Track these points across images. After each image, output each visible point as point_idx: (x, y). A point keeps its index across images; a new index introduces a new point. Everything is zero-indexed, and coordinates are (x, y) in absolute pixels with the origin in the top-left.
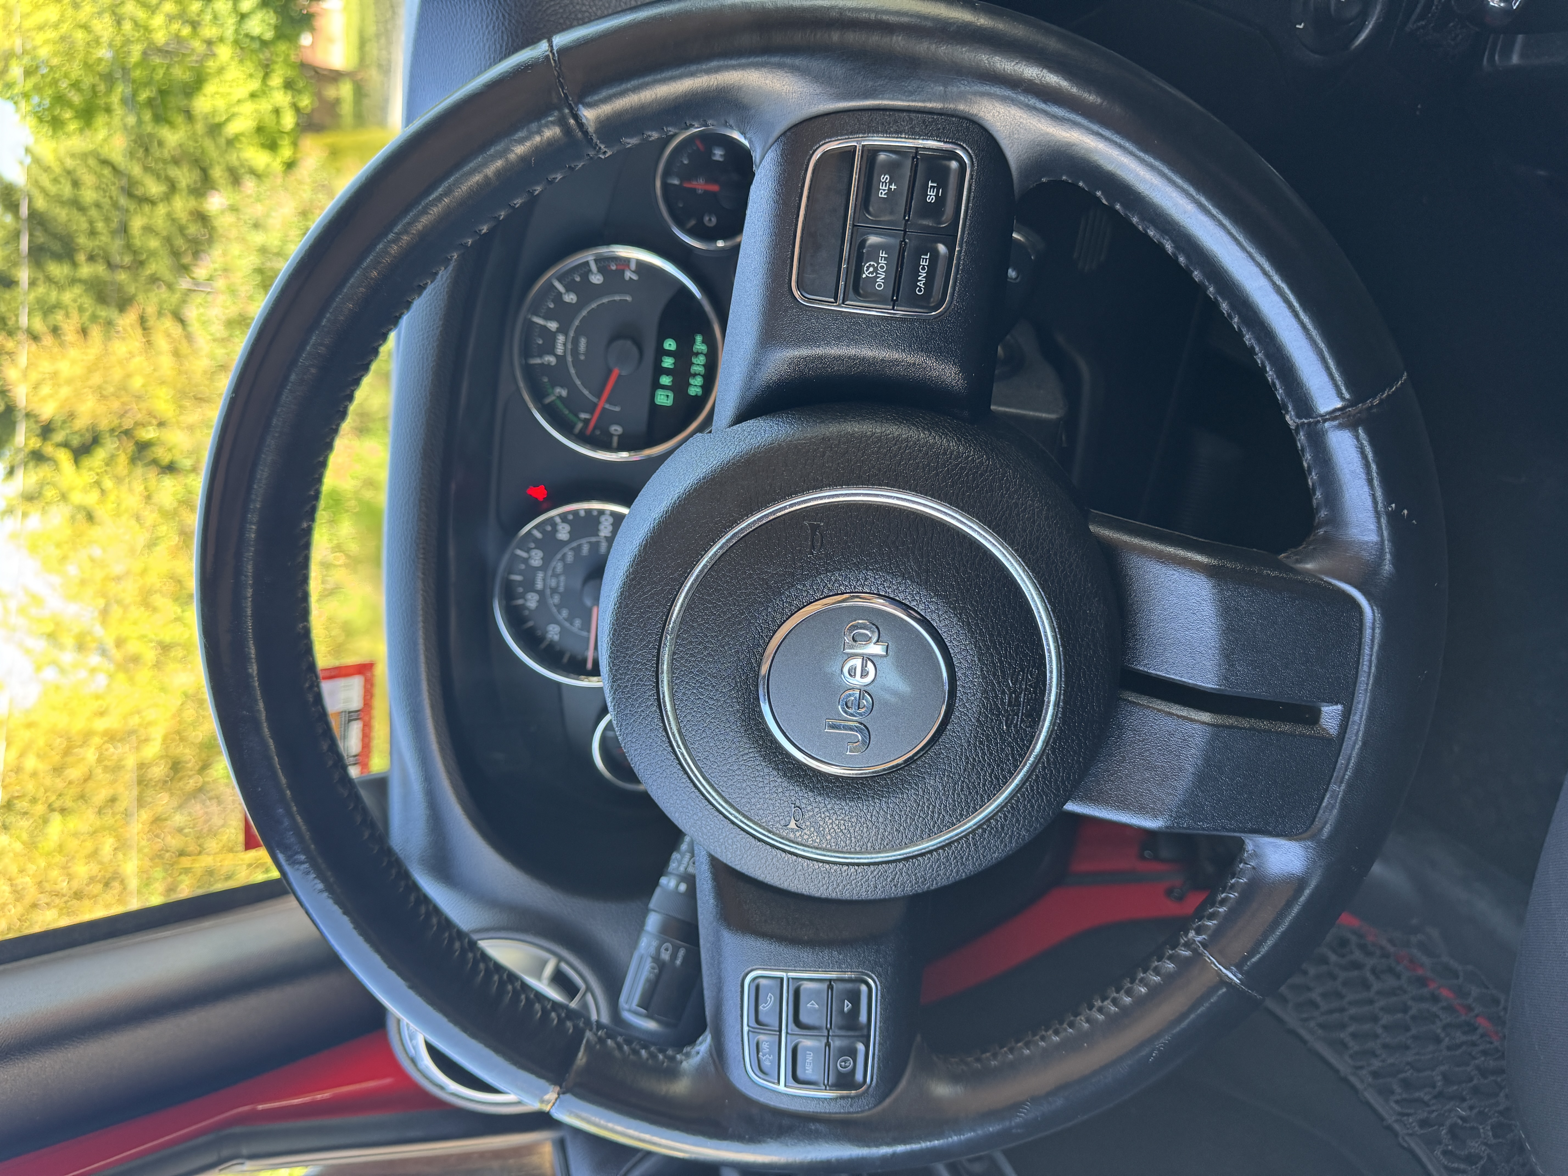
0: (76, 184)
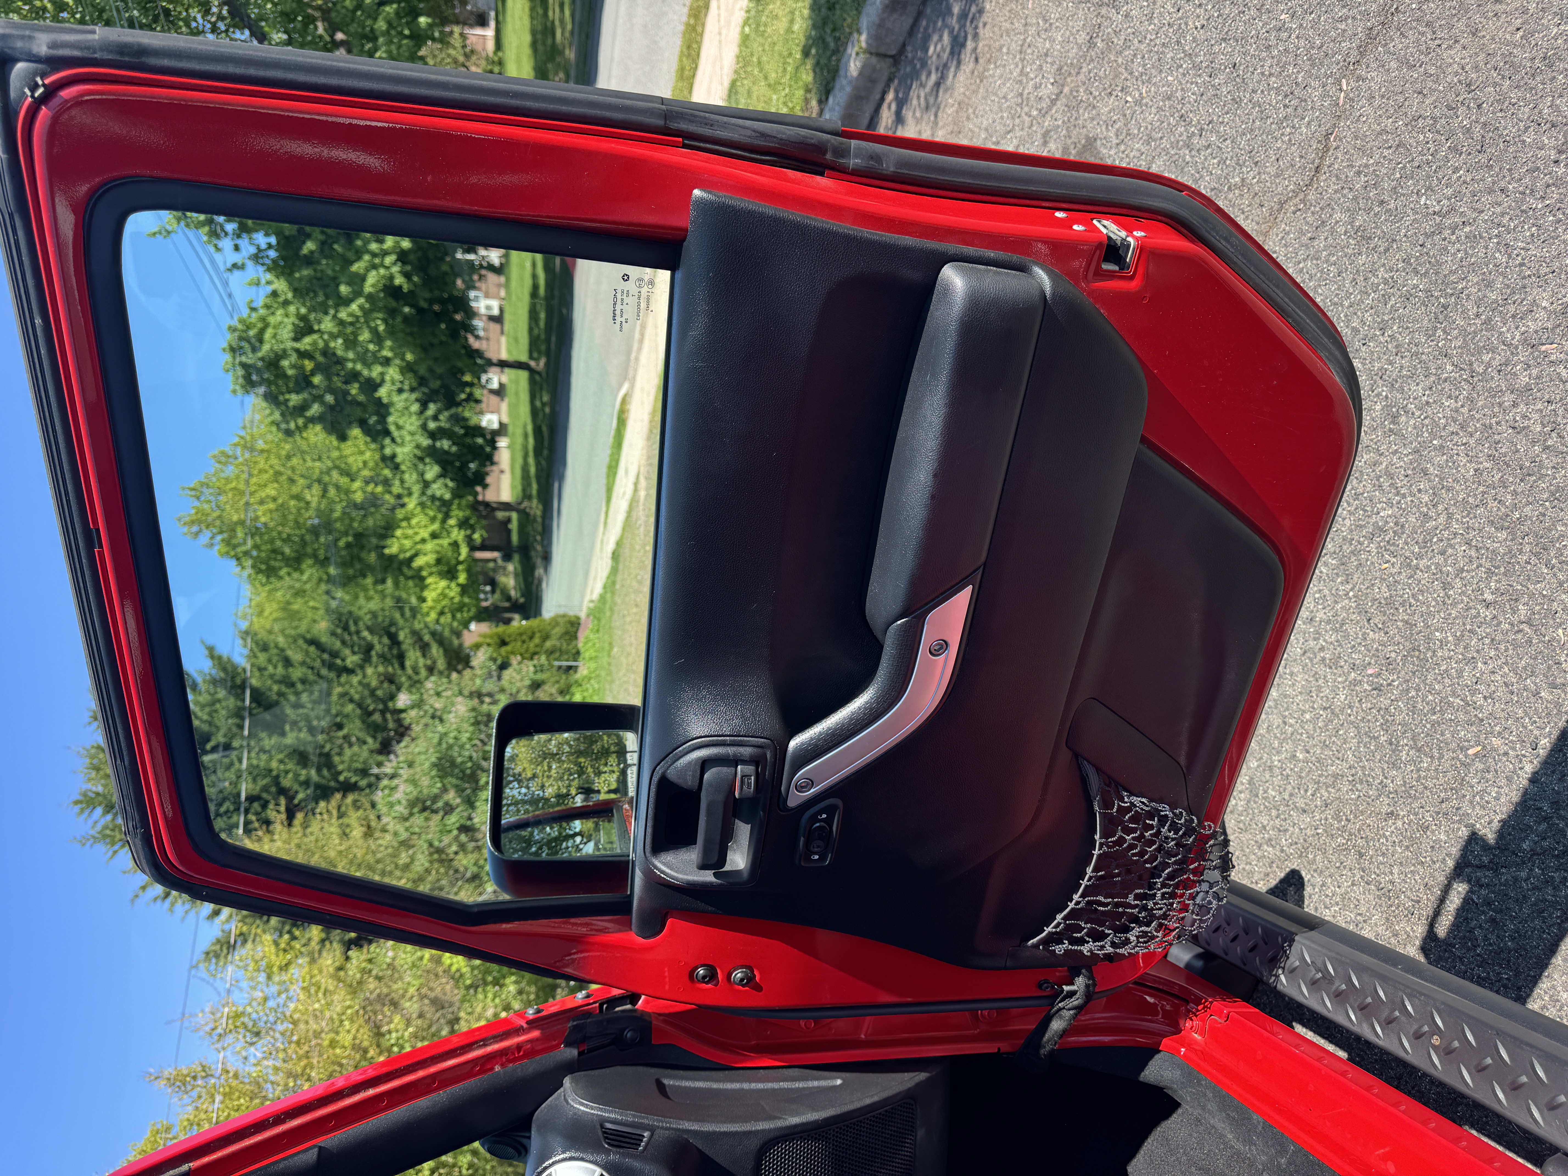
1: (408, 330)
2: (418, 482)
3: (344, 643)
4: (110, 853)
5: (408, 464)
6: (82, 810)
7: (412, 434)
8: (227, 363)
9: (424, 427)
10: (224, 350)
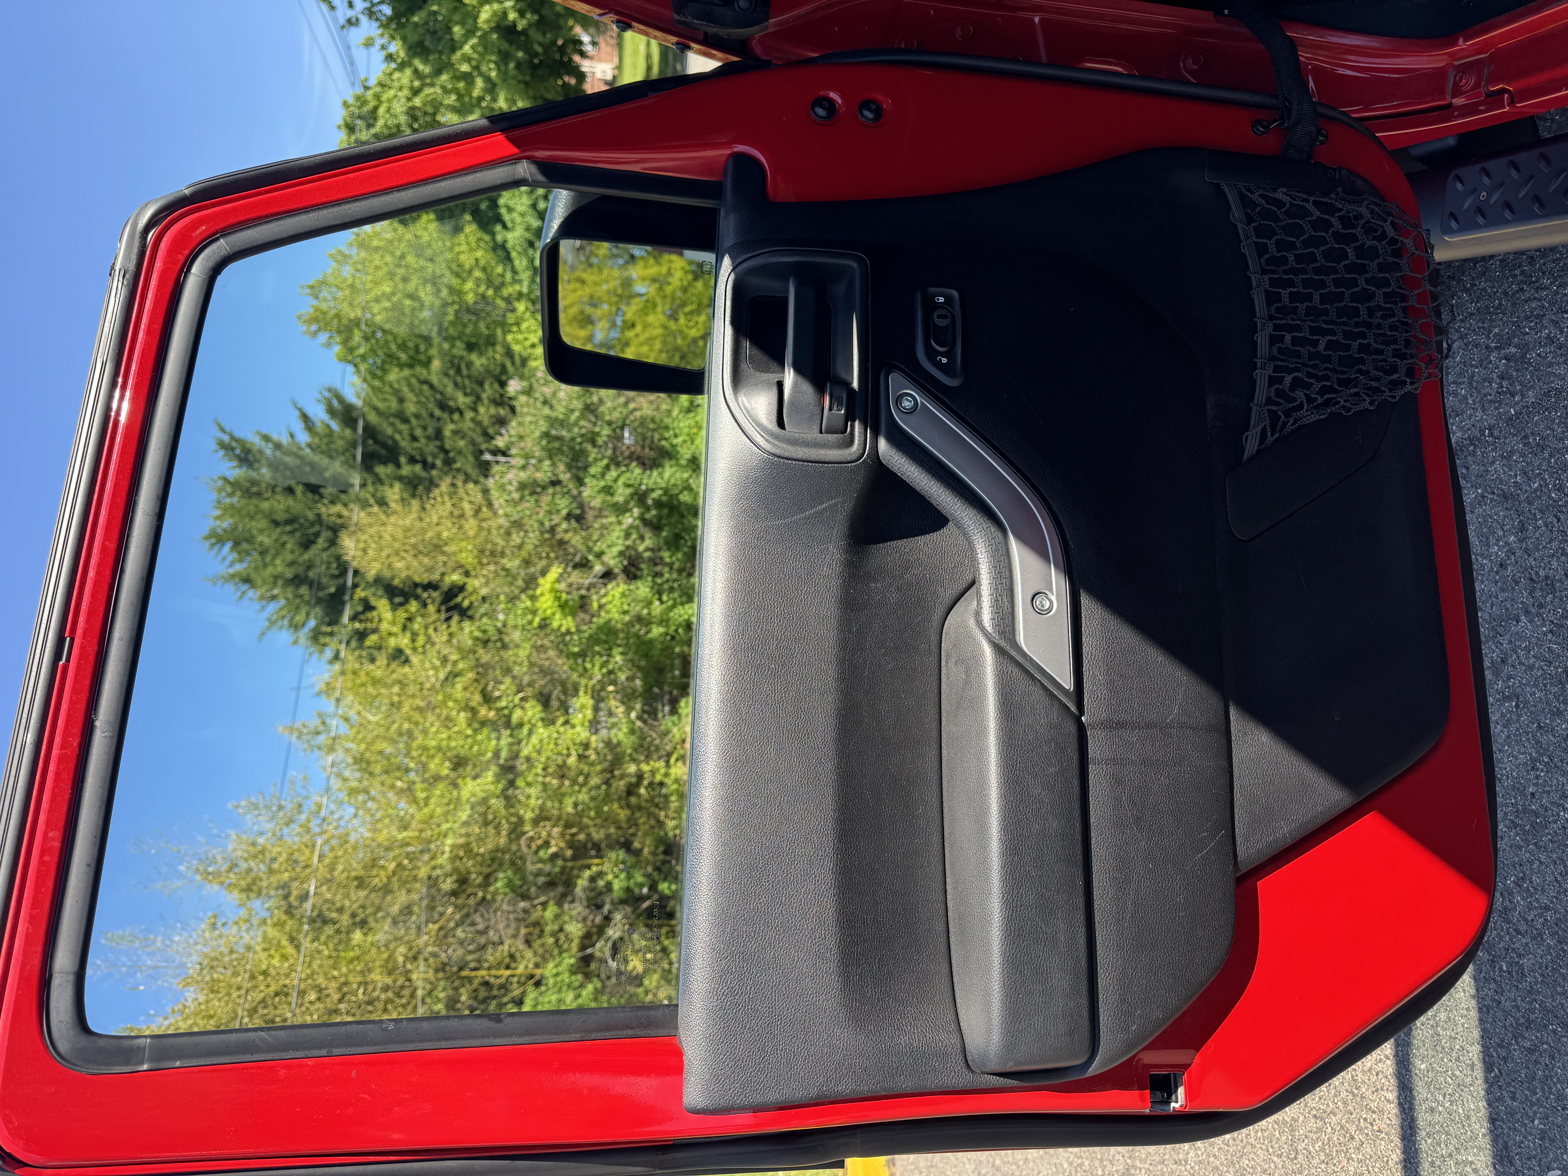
0: (401, 400)
1: (521, 78)
2: (527, 268)
3: (456, 384)
4: (239, 594)
5: (518, 248)
6: (213, 545)
7: (522, 215)
8: (342, 142)
9: (534, 206)
10: (339, 127)
